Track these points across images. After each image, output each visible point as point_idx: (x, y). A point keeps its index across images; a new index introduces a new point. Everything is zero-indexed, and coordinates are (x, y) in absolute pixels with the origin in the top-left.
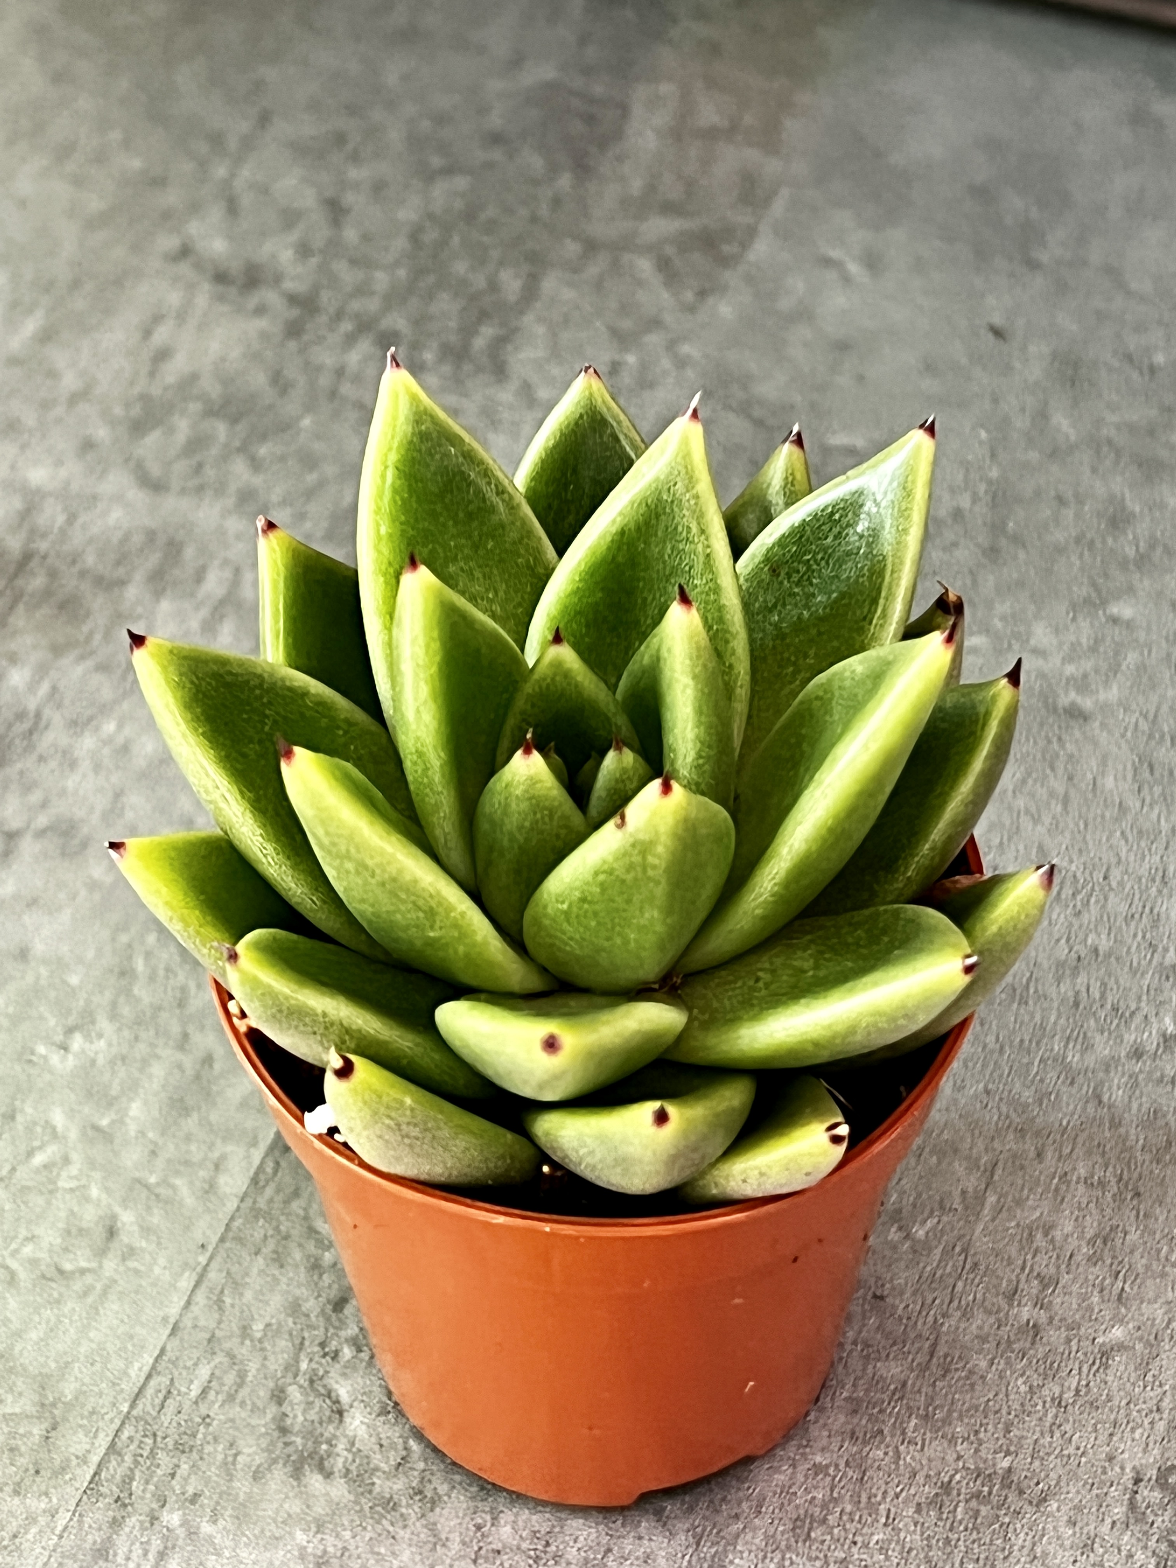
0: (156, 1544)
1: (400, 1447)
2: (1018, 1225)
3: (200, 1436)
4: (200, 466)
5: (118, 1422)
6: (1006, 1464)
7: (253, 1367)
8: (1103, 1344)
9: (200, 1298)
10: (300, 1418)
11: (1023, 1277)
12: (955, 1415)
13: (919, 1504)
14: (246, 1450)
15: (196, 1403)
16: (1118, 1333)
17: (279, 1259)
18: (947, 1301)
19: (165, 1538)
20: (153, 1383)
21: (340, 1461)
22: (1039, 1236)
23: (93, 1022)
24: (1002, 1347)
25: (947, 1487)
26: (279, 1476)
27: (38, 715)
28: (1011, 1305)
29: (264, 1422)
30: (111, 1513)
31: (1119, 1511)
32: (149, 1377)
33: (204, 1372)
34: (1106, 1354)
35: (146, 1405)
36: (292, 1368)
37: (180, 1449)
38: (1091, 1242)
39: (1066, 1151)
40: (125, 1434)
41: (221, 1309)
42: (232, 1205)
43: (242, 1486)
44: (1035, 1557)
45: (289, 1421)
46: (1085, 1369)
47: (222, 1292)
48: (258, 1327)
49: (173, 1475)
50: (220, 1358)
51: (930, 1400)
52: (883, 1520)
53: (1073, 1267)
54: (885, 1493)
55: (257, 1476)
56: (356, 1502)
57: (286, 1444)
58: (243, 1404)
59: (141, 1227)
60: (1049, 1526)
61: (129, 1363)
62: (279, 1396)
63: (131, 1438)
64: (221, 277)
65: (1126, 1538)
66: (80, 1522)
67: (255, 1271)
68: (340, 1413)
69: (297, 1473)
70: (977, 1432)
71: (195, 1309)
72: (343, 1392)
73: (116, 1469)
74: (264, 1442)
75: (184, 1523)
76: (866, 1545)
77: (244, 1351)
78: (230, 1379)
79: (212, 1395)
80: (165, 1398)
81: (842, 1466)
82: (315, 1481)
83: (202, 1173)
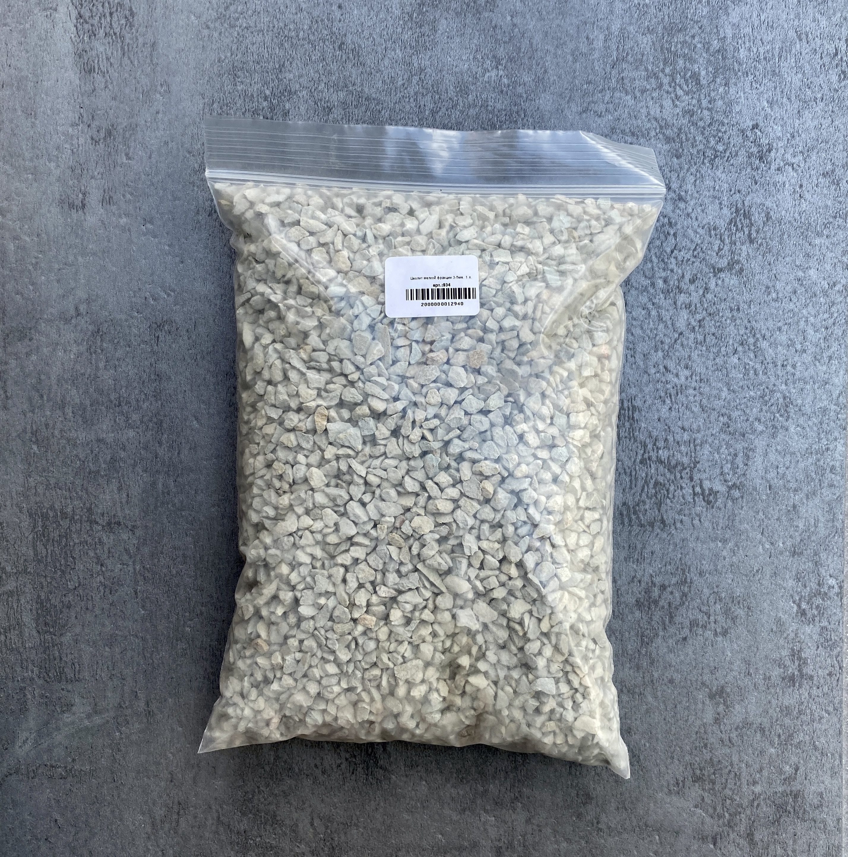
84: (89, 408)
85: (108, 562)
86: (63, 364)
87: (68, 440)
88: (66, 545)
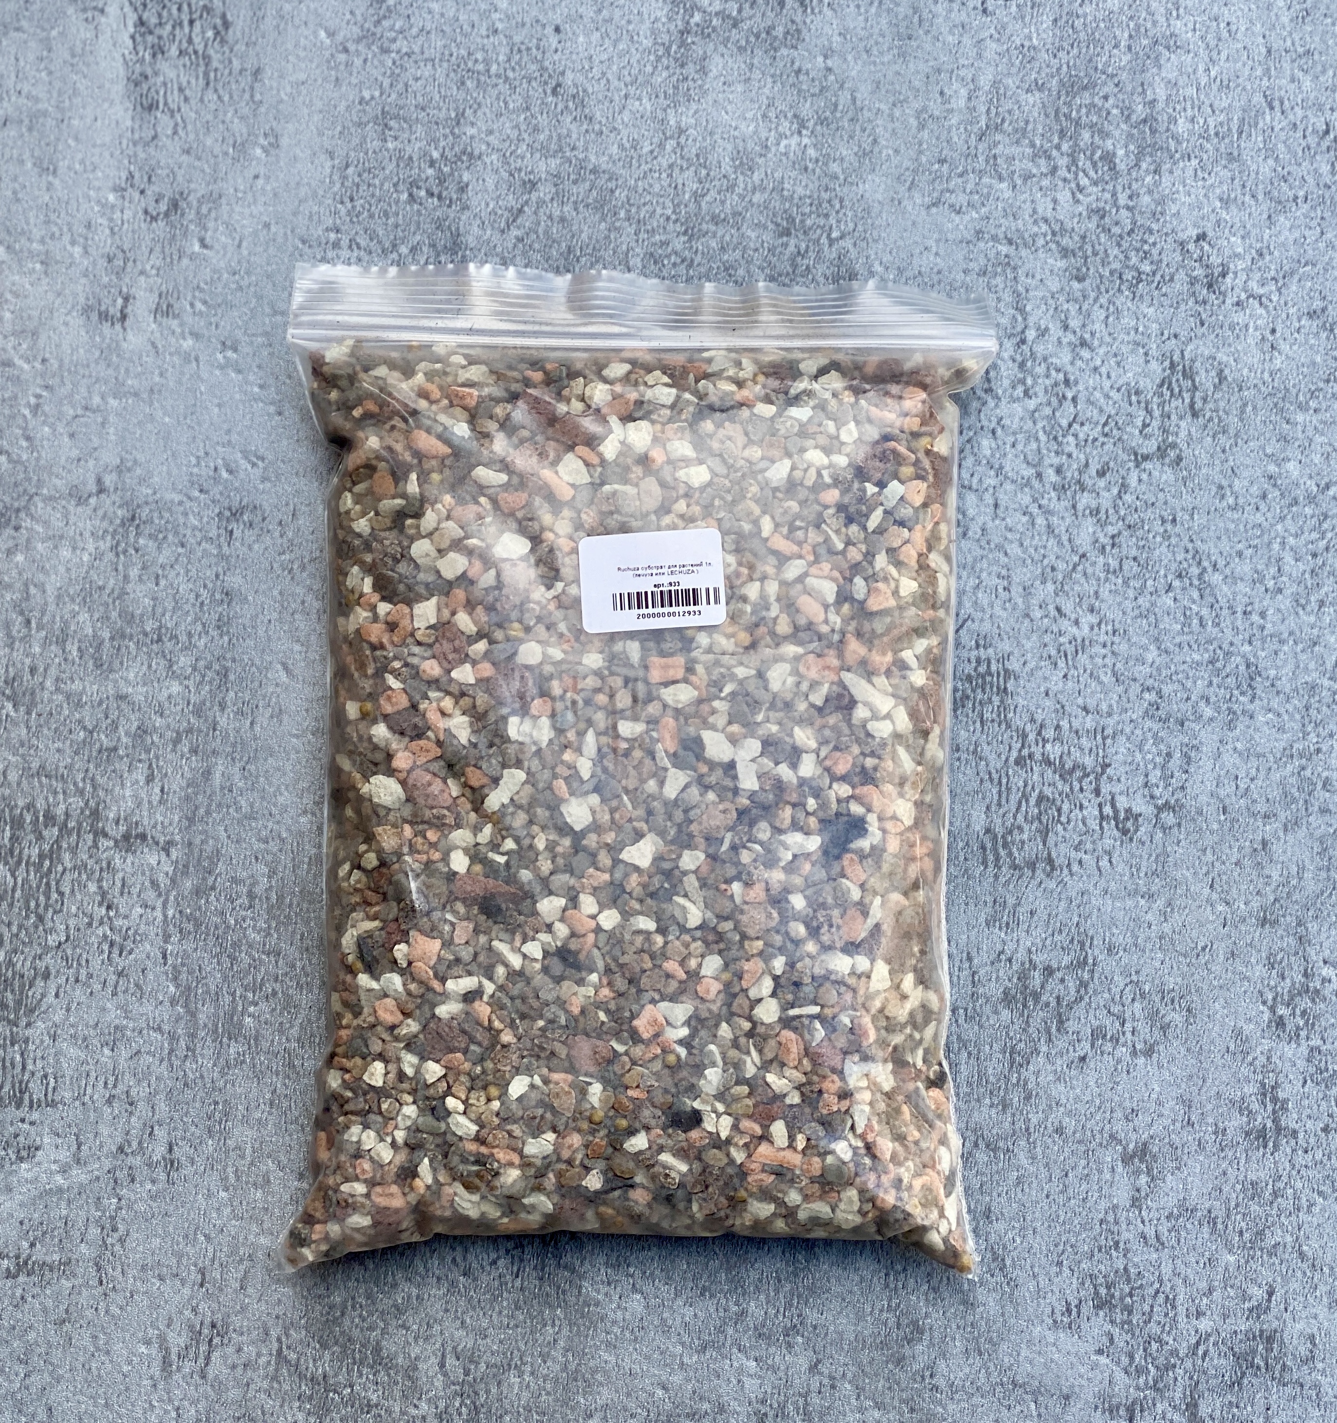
84: (107, 644)
85: (122, 903)
86: (68, 570)
87: (68, 696)
88: (50, 870)
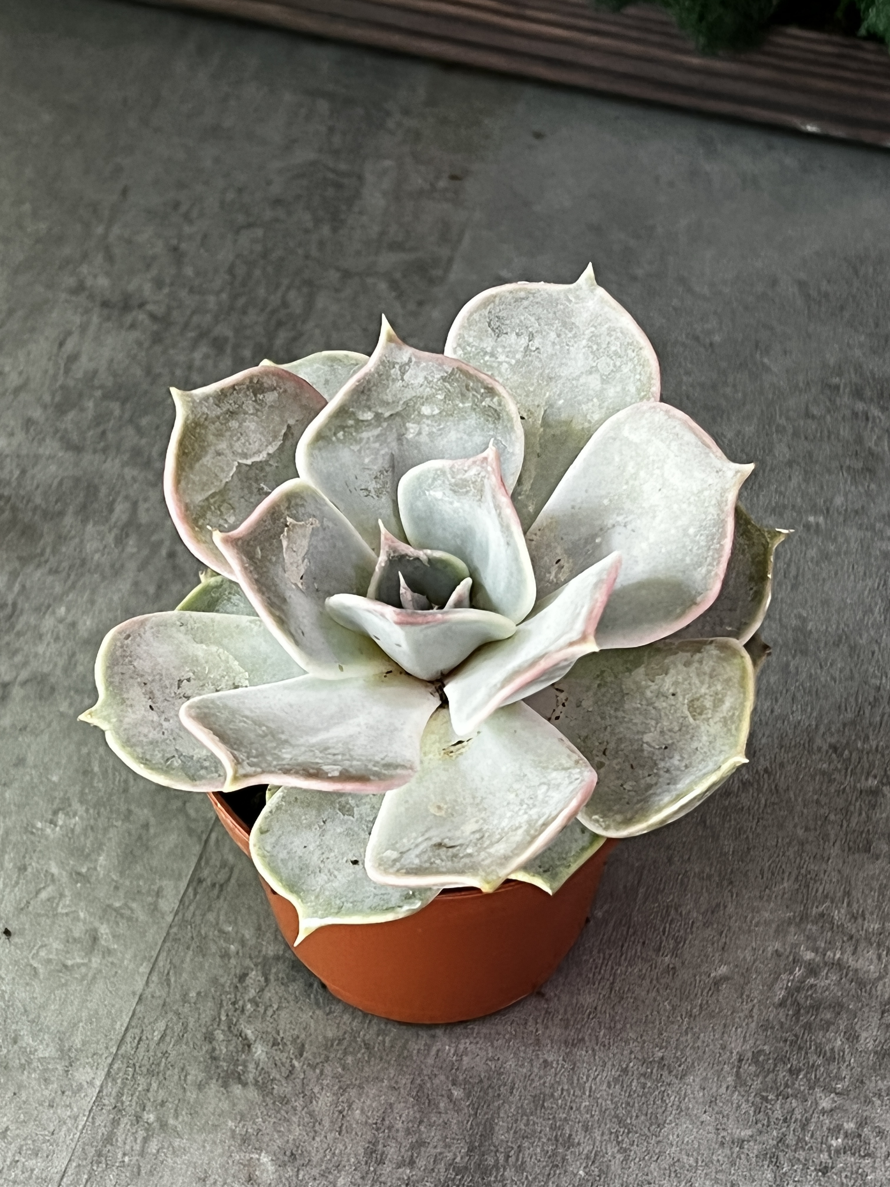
0: (141, 1133)
1: (287, 1065)
2: (659, 906)
3: (163, 1064)
4: (104, 433)
5: (110, 1060)
6: (660, 1054)
7: (191, 1021)
8: (715, 977)
9: (155, 978)
10: (224, 1051)
11: (664, 938)
12: (628, 1026)
13: (609, 1083)
14: (193, 1072)
15: (158, 1044)
16: (723, 970)
17: (202, 951)
18: (619, 955)
19: (147, 1130)
20: (129, 1034)
21: (251, 1076)
22: (673, 912)
23: (70, 805)
24: (654, 982)
25: (625, 1071)
26: (214, 1087)
27: (14, 605)
28: (657, 955)
29: (202, 1054)
30: (112, 1116)
31: (730, 1079)
32: (127, 1029)
33: (161, 1025)
34: (717, 983)
35: (128, 1048)
36: (216, 1020)
37: (150, 1073)
38: (704, 914)
39: (686, 857)
40: (116, 1066)
41: (169, 985)
42: (169, 918)
43: (192, 1095)
44: (682, 1111)
45: (217, 1052)
46: (705, 993)
47: (168, 973)
48: (193, 994)
49: (148, 1090)
50: (170, 1015)
51: (612, 1018)
52: (587, 1093)
53: (694, 929)
54: (588, 1076)
55: (200, 1087)
56: (264, 1101)
57: (217, 1067)
58: (187, 1043)
59: (114, 937)
60: (689, 1092)
61: (114, 1022)
62: (209, 1038)
63: (119, 1069)
64: (105, 304)
65: (735, 1097)
66: (93, 1123)
67: (188, 959)
68: (249, 1046)
69: (225, 1085)
70: (642, 1036)
71: (152, 985)
72: (249, 1033)
73: (112, 1089)
74: (202, 1066)
75: (158, 1119)
76: (578, 1109)
77: (186, 1010)
78: (178, 1028)
79: (168, 1039)
80: (139, 1043)
81: (561, 1062)
82: (237, 1089)
83: (150, 899)
